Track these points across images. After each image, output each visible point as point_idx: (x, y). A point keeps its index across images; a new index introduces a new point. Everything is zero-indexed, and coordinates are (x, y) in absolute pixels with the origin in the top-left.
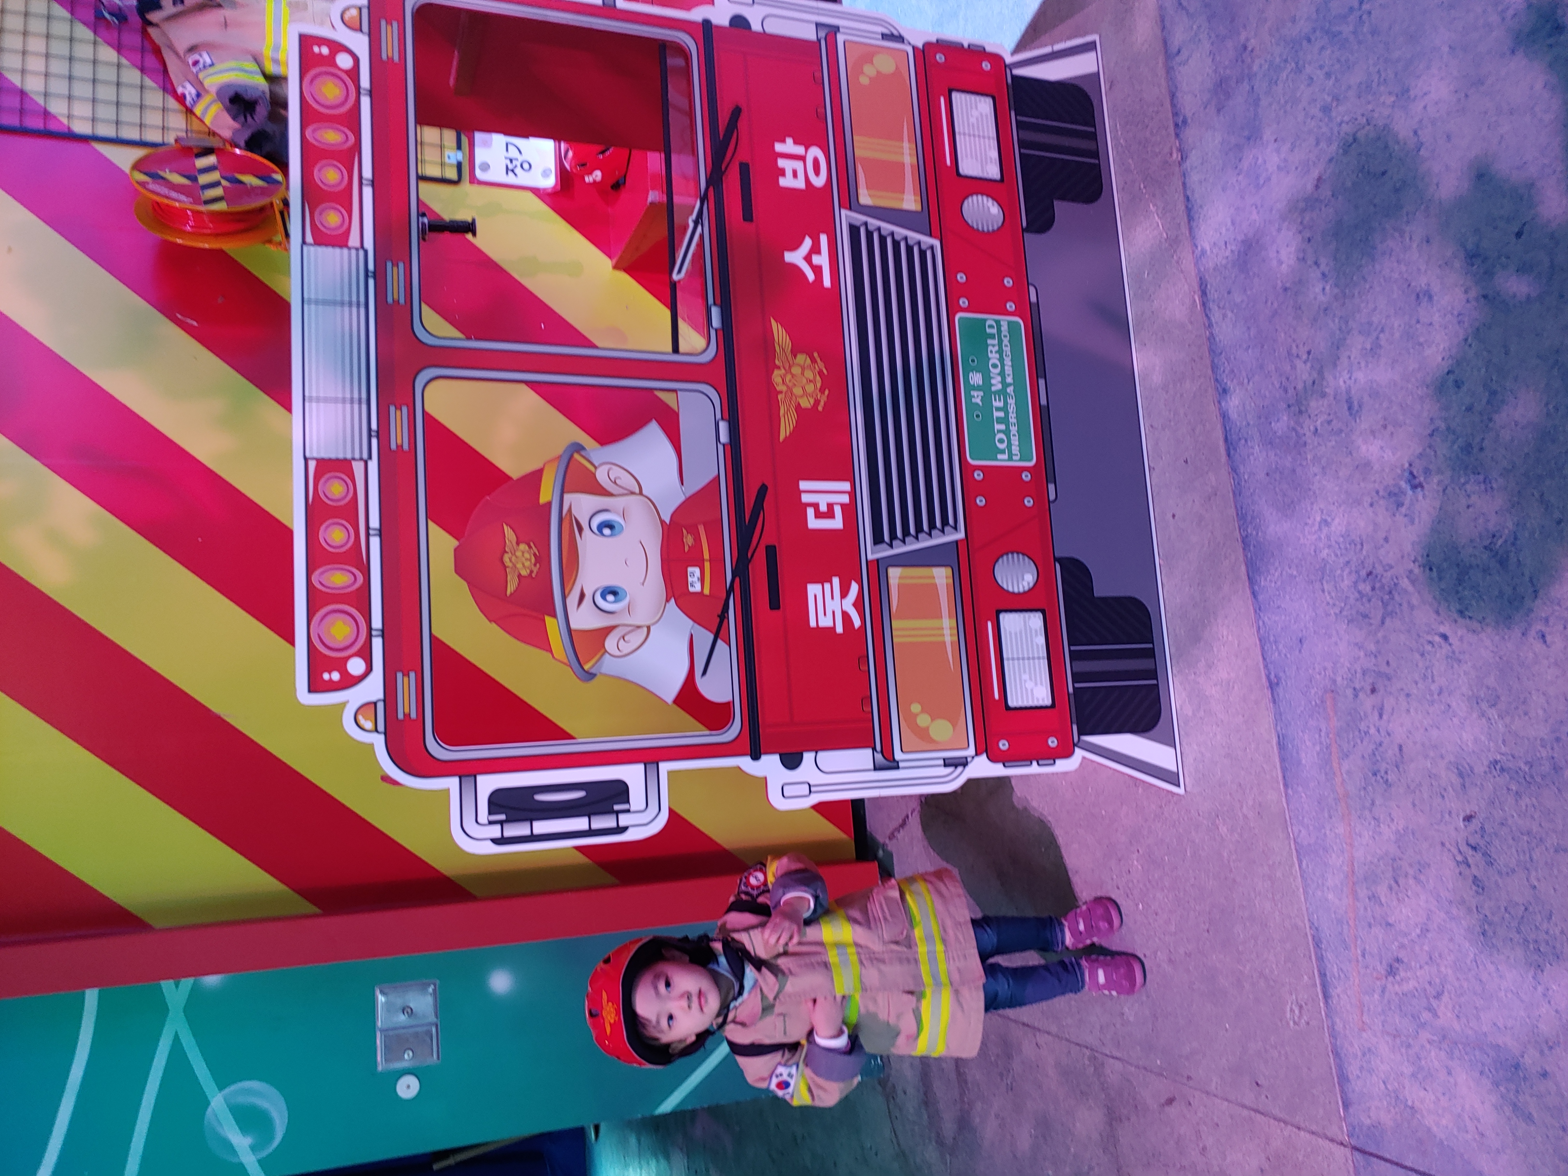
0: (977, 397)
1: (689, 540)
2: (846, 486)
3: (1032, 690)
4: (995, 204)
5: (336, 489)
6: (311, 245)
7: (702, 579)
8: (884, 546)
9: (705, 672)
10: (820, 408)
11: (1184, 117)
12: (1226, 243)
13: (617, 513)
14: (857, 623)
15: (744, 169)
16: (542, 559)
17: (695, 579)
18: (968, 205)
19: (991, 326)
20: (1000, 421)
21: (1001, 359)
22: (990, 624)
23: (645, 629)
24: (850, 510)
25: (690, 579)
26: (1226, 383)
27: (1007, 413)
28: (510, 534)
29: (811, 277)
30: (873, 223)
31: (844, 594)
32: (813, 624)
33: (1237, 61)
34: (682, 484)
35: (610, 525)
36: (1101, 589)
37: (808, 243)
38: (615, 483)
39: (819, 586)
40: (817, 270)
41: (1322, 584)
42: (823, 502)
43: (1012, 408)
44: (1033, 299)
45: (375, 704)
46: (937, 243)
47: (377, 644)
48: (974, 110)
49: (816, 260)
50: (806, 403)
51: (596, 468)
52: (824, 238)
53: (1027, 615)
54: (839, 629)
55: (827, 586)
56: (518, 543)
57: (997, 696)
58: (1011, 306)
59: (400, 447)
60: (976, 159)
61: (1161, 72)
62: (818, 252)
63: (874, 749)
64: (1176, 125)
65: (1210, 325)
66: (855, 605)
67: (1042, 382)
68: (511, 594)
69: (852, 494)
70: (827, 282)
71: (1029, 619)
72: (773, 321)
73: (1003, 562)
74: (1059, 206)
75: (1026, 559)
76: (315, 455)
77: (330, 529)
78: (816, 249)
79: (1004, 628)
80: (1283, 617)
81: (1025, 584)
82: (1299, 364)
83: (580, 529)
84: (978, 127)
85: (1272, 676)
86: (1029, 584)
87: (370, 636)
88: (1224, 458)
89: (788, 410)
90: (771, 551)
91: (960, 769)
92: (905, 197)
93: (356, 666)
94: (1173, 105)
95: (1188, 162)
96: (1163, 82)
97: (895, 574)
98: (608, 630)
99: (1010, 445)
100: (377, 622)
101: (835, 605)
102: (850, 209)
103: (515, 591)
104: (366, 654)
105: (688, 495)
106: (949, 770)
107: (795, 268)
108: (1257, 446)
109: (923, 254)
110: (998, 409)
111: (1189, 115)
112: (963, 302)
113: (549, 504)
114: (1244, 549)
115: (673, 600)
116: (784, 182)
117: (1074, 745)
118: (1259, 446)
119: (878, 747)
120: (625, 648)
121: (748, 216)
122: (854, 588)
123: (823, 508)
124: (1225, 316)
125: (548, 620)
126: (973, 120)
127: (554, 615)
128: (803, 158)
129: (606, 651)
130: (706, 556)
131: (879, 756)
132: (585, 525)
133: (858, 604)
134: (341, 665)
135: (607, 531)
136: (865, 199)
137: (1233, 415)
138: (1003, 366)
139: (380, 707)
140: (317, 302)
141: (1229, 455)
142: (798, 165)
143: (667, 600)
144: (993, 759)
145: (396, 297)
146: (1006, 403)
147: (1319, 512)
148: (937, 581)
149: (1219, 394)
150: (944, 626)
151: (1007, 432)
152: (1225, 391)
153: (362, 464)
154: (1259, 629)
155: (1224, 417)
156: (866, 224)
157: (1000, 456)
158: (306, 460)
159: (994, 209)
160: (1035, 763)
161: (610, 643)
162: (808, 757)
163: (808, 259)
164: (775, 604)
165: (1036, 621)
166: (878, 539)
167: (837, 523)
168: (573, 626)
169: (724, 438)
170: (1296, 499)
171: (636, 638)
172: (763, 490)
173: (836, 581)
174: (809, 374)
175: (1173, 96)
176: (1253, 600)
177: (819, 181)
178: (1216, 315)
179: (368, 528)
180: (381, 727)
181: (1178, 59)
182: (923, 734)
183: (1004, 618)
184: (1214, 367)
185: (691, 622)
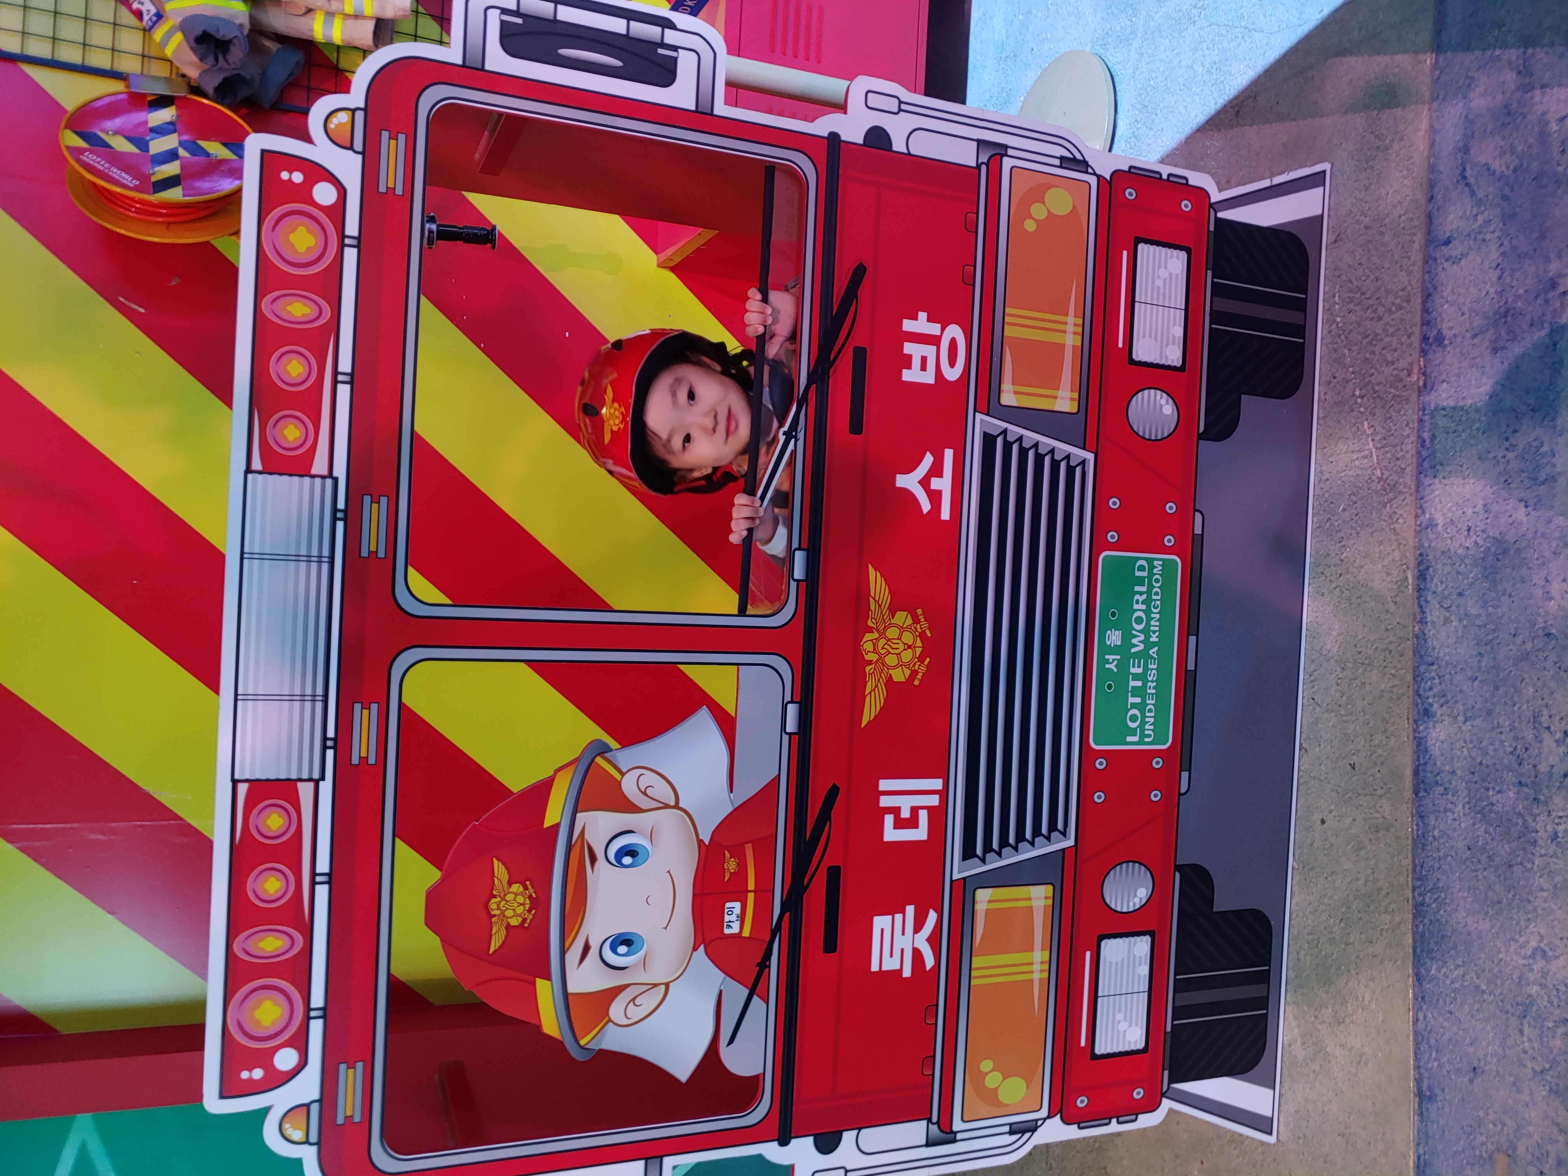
0: (1112, 662)
1: (731, 865)
2: (937, 784)
3: (1125, 1032)
4: (1170, 401)
5: (274, 822)
6: (260, 472)
7: (742, 918)
8: (975, 860)
9: (731, 1041)
10: (916, 683)
11: (1440, 331)
12: (1469, 530)
13: (643, 834)
14: (930, 962)
15: (860, 355)
16: (540, 904)
17: (733, 918)
18: (1137, 405)
19: (1141, 568)
20: (1136, 692)
21: (1148, 612)
22: (1088, 954)
23: (663, 987)
24: (938, 816)
25: (727, 918)
26: (1431, 705)
27: (1145, 682)
28: (500, 870)
29: (926, 506)
30: (1015, 431)
31: (918, 928)
32: (875, 967)
33: (1537, 297)
34: (732, 792)
35: (631, 851)
36: (1222, 903)
37: (928, 460)
38: (645, 793)
39: (889, 918)
40: (935, 497)
41: (1521, 1024)
42: (905, 804)
43: (1152, 676)
44: (1198, 530)
45: (308, 1106)
46: (1090, 457)
47: (316, 1028)
48: (1162, 270)
49: (936, 484)
50: (899, 676)
51: (623, 774)
52: (949, 455)
53: (1132, 939)
54: (907, 973)
55: (899, 917)
56: (510, 883)
57: (1083, 1044)
58: (1169, 540)
59: (364, 760)
60: (1156, 339)
61: (1416, 256)
62: (940, 475)
63: (929, 1120)
64: (1425, 339)
65: (1423, 621)
66: (929, 940)
67: (1192, 639)
68: (495, 951)
69: (943, 794)
70: (945, 515)
71: (1135, 944)
72: (871, 570)
73: (1115, 874)
74: (1248, 402)
75: (1143, 868)
76: (247, 776)
77: (262, 877)
78: (936, 470)
79: (1105, 958)
80: (1455, 1029)
81: (1137, 900)
82: (1548, 741)
83: (593, 859)
84: (1164, 294)
85: (1425, 1086)
86: (1141, 899)
87: (307, 1019)
88: (1408, 794)
89: (876, 686)
90: (834, 874)
91: (1027, 1135)
92: (1060, 393)
93: (285, 1059)
94: (1426, 311)
95: (1434, 395)
96: (1416, 269)
97: (983, 896)
98: (615, 992)
99: (1143, 723)
100: (318, 999)
101: (905, 942)
102: (988, 414)
103: (500, 947)
104: (300, 1043)
105: (736, 805)
106: (1016, 1137)
107: (907, 494)
108: (1461, 805)
109: (1071, 471)
110: (1136, 677)
111: (1448, 334)
112: (1112, 537)
113: (556, 827)
114: (1415, 917)
115: (702, 947)
116: (908, 376)
117: (1163, 1095)
118: (1464, 807)
119: (935, 1119)
120: (635, 1013)
121: (856, 426)
122: (932, 916)
123: (905, 814)
124: (1447, 621)
125: (540, 982)
126: (1159, 283)
127: (547, 977)
128: (934, 340)
129: (610, 1020)
130: (751, 886)
131: (934, 1129)
132: (600, 853)
133: (934, 940)
134: (265, 1059)
135: (627, 860)
136: (1008, 398)
137: (1435, 749)
138: (1149, 619)
139: (315, 1109)
140: (262, 557)
141: (1416, 793)
142: (929, 351)
143: (695, 949)
144: (1066, 1121)
145: (373, 548)
146: (1146, 669)
147: (1538, 938)
148: (1034, 903)
149: (1418, 713)
150: (1035, 960)
151: (1141, 707)
152: (1427, 713)
153: (311, 785)
154: (1416, 1021)
155: (1419, 745)
156: (1005, 432)
157: (1129, 739)
158: (235, 782)
159: (1168, 408)
160: (1114, 1121)
161: (616, 1010)
162: (848, 1137)
163: (925, 483)
164: (830, 946)
165: (1142, 946)
166: (968, 853)
167: (920, 833)
168: (571, 989)
169: (791, 727)
170: (1505, 900)
171: (649, 1001)
172: (833, 792)
173: (910, 910)
174: (908, 638)
175: (1427, 297)
176: (1416, 983)
177: (952, 374)
178: (1434, 613)
179: (313, 874)
180: (314, 1138)
181: (1446, 251)
182: (991, 1097)
183: (1106, 945)
184: (1417, 677)
185: (722, 975)
